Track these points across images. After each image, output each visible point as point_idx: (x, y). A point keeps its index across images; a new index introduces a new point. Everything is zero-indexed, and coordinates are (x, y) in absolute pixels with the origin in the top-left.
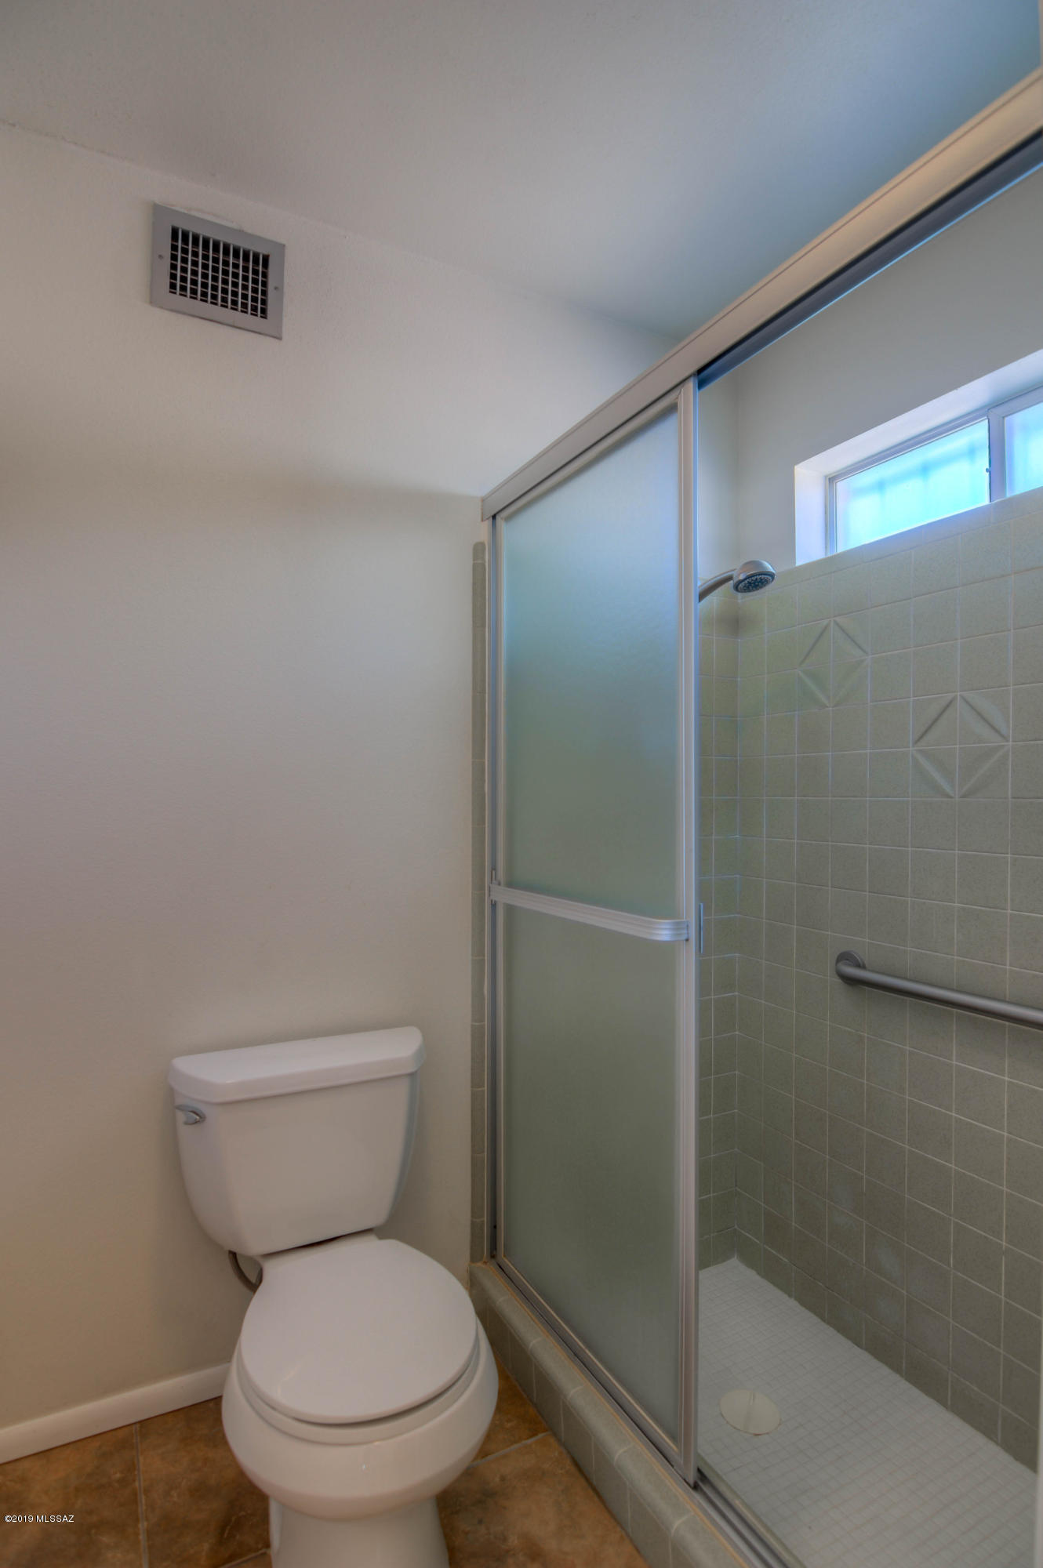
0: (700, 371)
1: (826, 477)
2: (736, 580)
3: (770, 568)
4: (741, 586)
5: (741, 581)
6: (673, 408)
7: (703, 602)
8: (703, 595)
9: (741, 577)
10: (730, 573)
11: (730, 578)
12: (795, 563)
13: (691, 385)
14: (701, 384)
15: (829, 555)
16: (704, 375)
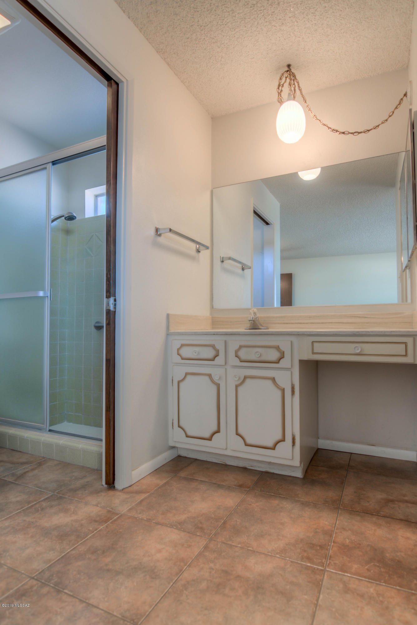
0: (53, 162)
1: (95, 195)
2: (65, 217)
3: (75, 215)
4: (67, 218)
5: (66, 217)
6: (45, 168)
7: (53, 223)
8: (53, 221)
9: (67, 216)
10: (63, 215)
11: (63, 216)
12: (85, 217)
13: (51, 164)
14: (53, 164)
15: (96, 216)
16: (54, 163)
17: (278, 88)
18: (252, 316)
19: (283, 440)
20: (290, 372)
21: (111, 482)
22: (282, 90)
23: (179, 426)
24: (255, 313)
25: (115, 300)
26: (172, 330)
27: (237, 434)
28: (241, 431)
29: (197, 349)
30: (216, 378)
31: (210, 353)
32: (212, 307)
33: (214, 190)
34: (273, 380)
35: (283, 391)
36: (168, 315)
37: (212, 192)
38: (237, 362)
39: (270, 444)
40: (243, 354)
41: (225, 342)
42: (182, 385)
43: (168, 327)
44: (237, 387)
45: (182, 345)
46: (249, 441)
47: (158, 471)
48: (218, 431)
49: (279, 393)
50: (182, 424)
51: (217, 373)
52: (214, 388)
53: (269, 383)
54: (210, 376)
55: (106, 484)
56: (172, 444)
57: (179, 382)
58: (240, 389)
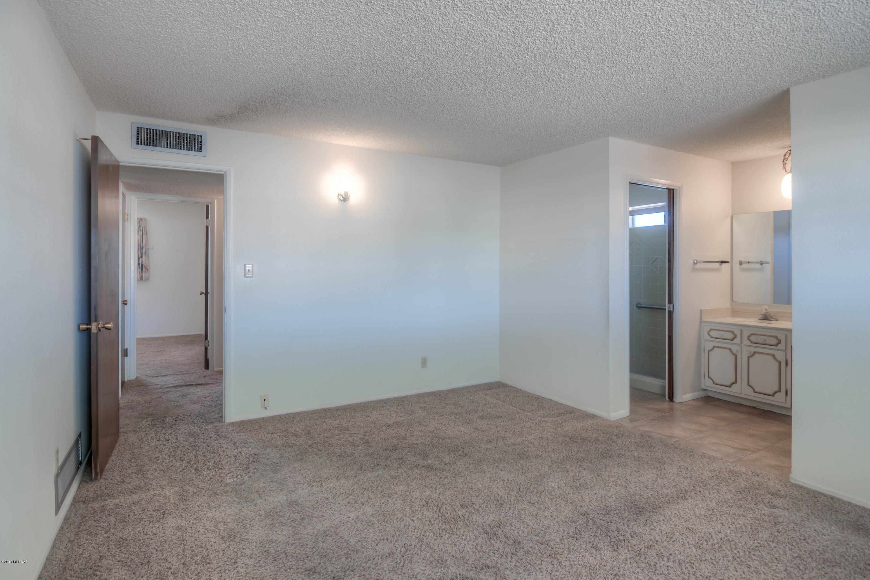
17: (783, 161)
18: (764, 312)
19: (779, 391)
20: (785, 352)
21: (671, 397)
22: (786, 163)
23: (709, 377)
24: (766, 310)
25: (673, 305)
26: (704, 319)
27: (749, 385)
28: (751, 383)
29: (721, 333)
30: (734, 351)
31: (730, 336)
32: (732, 300)
33: (734, 216)
34: (773, 356)
35: (780, 363)
36: (701, 311)
37: (732, 217)
38: (749, 343)
39: (771, 392)
40: (753, 338)
41: (741, 330)
42: (711, 353)
43: (701, 318)
44: (749, 357)
45: (711, 330)
46: (756, 390)
47: (695, 400)
48: (735, 382)
49: (777, 364)
50: (711, 375)
51: (735, 348)
52: (733, 357)
53: (771, 358)
54: (730, 349)
55: (669, 398)
56: (703, 387)
57: (709, 351)
58: (751, 359)
